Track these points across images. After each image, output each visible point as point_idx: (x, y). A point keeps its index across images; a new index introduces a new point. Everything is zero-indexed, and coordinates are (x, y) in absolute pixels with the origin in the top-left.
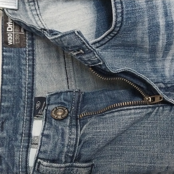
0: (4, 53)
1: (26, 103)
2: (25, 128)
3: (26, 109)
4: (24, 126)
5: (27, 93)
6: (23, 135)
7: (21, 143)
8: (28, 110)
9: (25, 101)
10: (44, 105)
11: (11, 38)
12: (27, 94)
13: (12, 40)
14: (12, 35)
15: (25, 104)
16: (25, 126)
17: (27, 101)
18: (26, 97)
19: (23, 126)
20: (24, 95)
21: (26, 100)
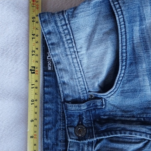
0: (45, 77)
6: (62, 141)
7: (61, 147)
9: (61, 114)
11: (50, 65)
13: (51, 66)
14: (51, 62)
15: (61, 117)
17: (62, 115)
19: (61, 134)
20: (60, 110)
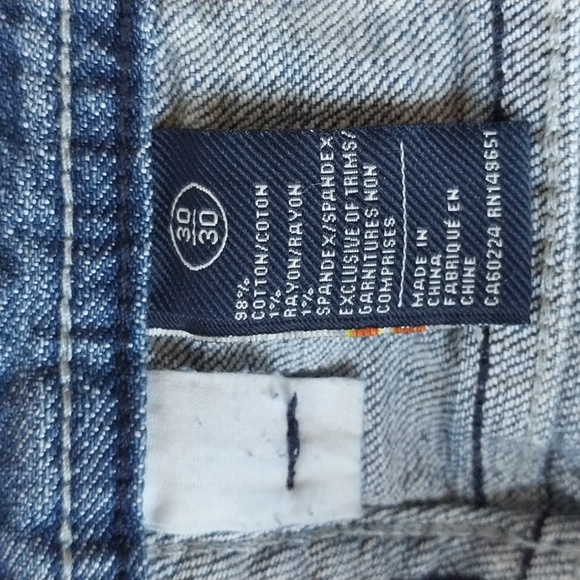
1: (68, 196)
2: (75, 460)
3: (68, 260)
4: (67, 442)
5: (76, 85)
8: (94, 269)
10: (262, 225)
12: (67, 99)
16: (75, 445)
18: (66, 125)
21: (67, 164)
